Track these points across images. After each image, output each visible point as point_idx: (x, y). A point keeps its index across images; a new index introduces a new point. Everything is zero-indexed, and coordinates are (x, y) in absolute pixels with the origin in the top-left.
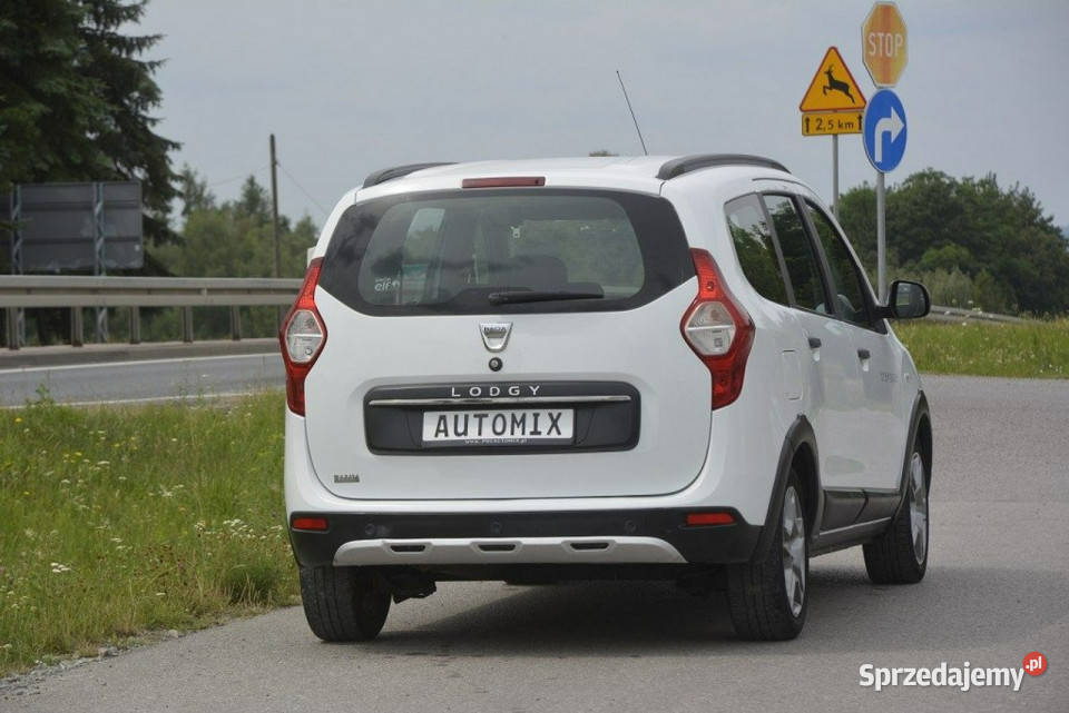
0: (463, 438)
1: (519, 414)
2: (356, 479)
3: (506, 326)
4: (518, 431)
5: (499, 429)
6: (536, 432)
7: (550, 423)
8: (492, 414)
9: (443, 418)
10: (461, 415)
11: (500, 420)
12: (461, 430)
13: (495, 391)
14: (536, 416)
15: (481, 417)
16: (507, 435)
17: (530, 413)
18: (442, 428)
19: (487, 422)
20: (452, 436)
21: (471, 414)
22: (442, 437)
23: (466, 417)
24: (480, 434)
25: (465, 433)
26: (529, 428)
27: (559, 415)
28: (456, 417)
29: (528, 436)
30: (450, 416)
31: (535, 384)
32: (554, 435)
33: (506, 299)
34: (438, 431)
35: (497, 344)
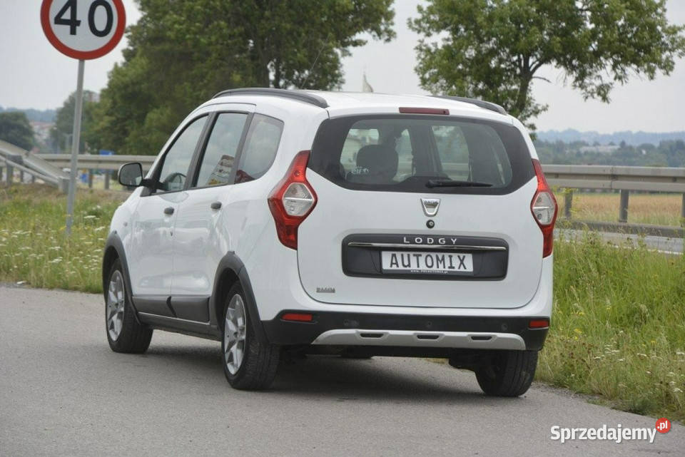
0: (408, 268)
1: (440, 255)
2: (333, 291)
3: (438, 201)
4: (441, 266)
5: (430, 264)
6: (451, 267)
7: (459, 262)
8: (424, 254)
9: (394, 256)
10: (405, 254)
11: (429, 259)
12: (406, 263)
13: (430, 241)
14: (450, 257)
15: (418, 256)
16: (435, 268)
17: (447, 255)
18: (394, 261)
19: (422, 260)
20: (401, 267)
21: (411, 254)
22: (394, 267)
23: (409, 255)
24: (418, 266)
25: (409, 265)
26: (447, 264)
27: (464, 257)
28: (402, 255)
29: (447, 269)
30: (398, 254)
31: (454, 237)
32: (462, 269)
33: (441, 184)
34: (392, 264)
35: (431, 211)
